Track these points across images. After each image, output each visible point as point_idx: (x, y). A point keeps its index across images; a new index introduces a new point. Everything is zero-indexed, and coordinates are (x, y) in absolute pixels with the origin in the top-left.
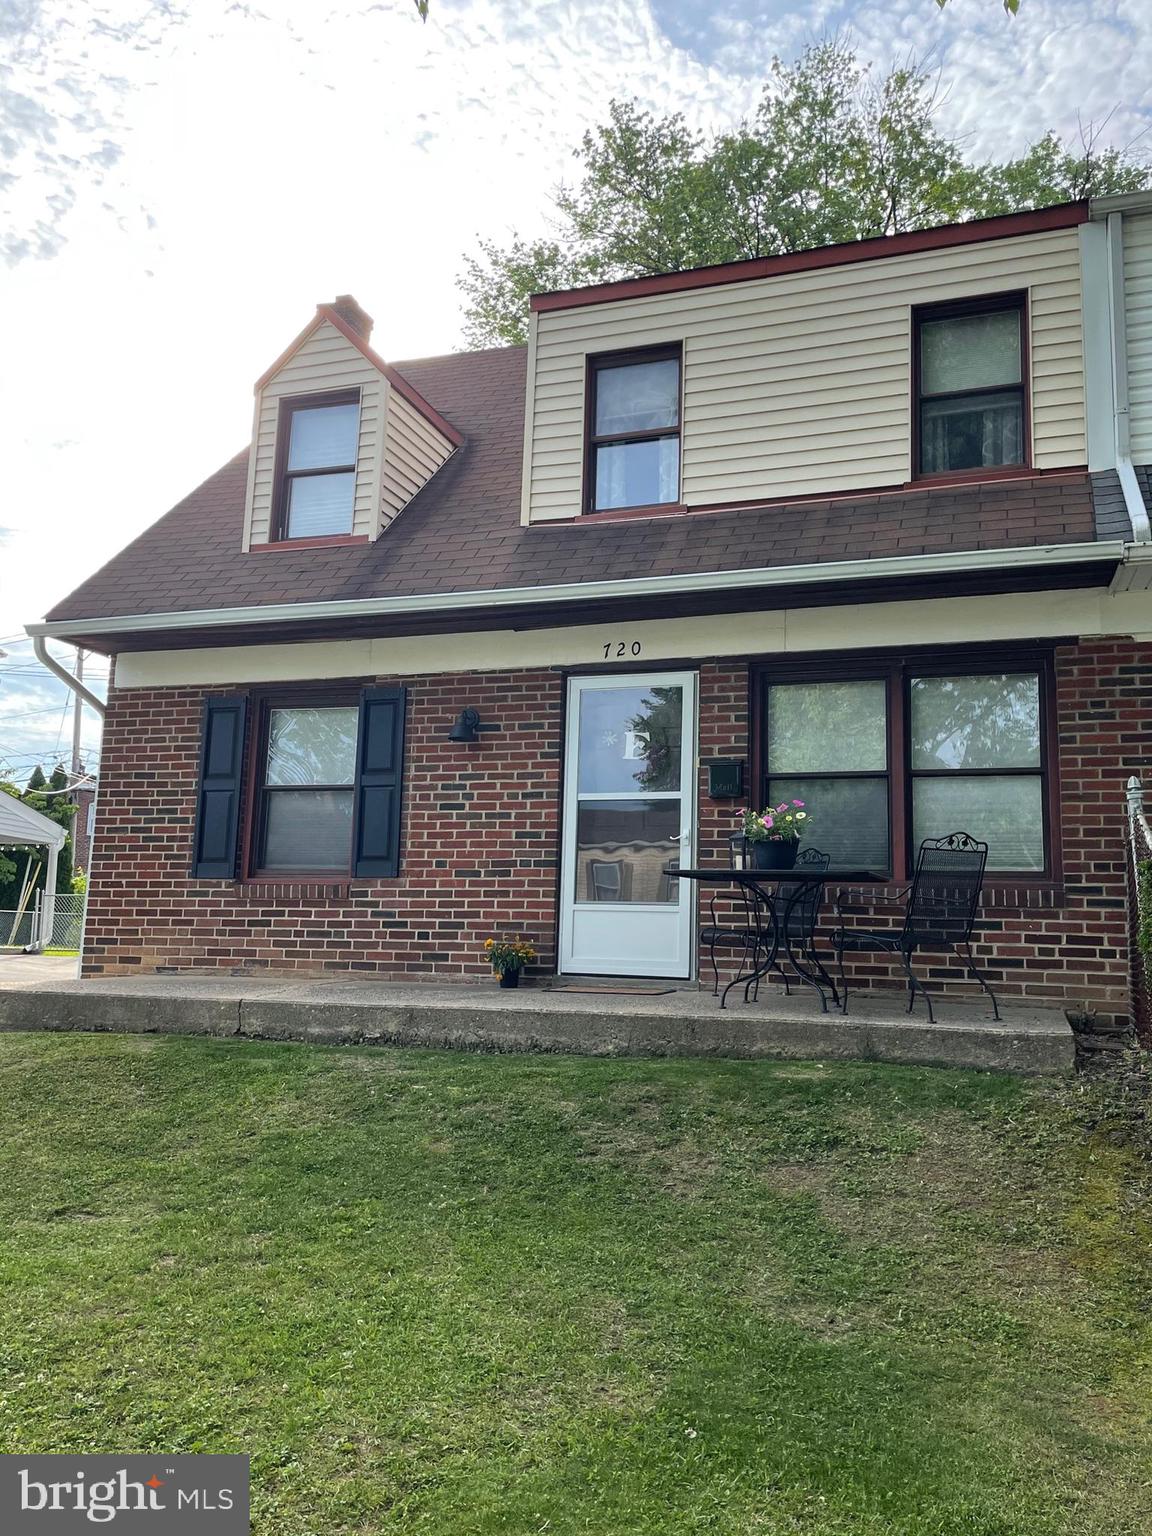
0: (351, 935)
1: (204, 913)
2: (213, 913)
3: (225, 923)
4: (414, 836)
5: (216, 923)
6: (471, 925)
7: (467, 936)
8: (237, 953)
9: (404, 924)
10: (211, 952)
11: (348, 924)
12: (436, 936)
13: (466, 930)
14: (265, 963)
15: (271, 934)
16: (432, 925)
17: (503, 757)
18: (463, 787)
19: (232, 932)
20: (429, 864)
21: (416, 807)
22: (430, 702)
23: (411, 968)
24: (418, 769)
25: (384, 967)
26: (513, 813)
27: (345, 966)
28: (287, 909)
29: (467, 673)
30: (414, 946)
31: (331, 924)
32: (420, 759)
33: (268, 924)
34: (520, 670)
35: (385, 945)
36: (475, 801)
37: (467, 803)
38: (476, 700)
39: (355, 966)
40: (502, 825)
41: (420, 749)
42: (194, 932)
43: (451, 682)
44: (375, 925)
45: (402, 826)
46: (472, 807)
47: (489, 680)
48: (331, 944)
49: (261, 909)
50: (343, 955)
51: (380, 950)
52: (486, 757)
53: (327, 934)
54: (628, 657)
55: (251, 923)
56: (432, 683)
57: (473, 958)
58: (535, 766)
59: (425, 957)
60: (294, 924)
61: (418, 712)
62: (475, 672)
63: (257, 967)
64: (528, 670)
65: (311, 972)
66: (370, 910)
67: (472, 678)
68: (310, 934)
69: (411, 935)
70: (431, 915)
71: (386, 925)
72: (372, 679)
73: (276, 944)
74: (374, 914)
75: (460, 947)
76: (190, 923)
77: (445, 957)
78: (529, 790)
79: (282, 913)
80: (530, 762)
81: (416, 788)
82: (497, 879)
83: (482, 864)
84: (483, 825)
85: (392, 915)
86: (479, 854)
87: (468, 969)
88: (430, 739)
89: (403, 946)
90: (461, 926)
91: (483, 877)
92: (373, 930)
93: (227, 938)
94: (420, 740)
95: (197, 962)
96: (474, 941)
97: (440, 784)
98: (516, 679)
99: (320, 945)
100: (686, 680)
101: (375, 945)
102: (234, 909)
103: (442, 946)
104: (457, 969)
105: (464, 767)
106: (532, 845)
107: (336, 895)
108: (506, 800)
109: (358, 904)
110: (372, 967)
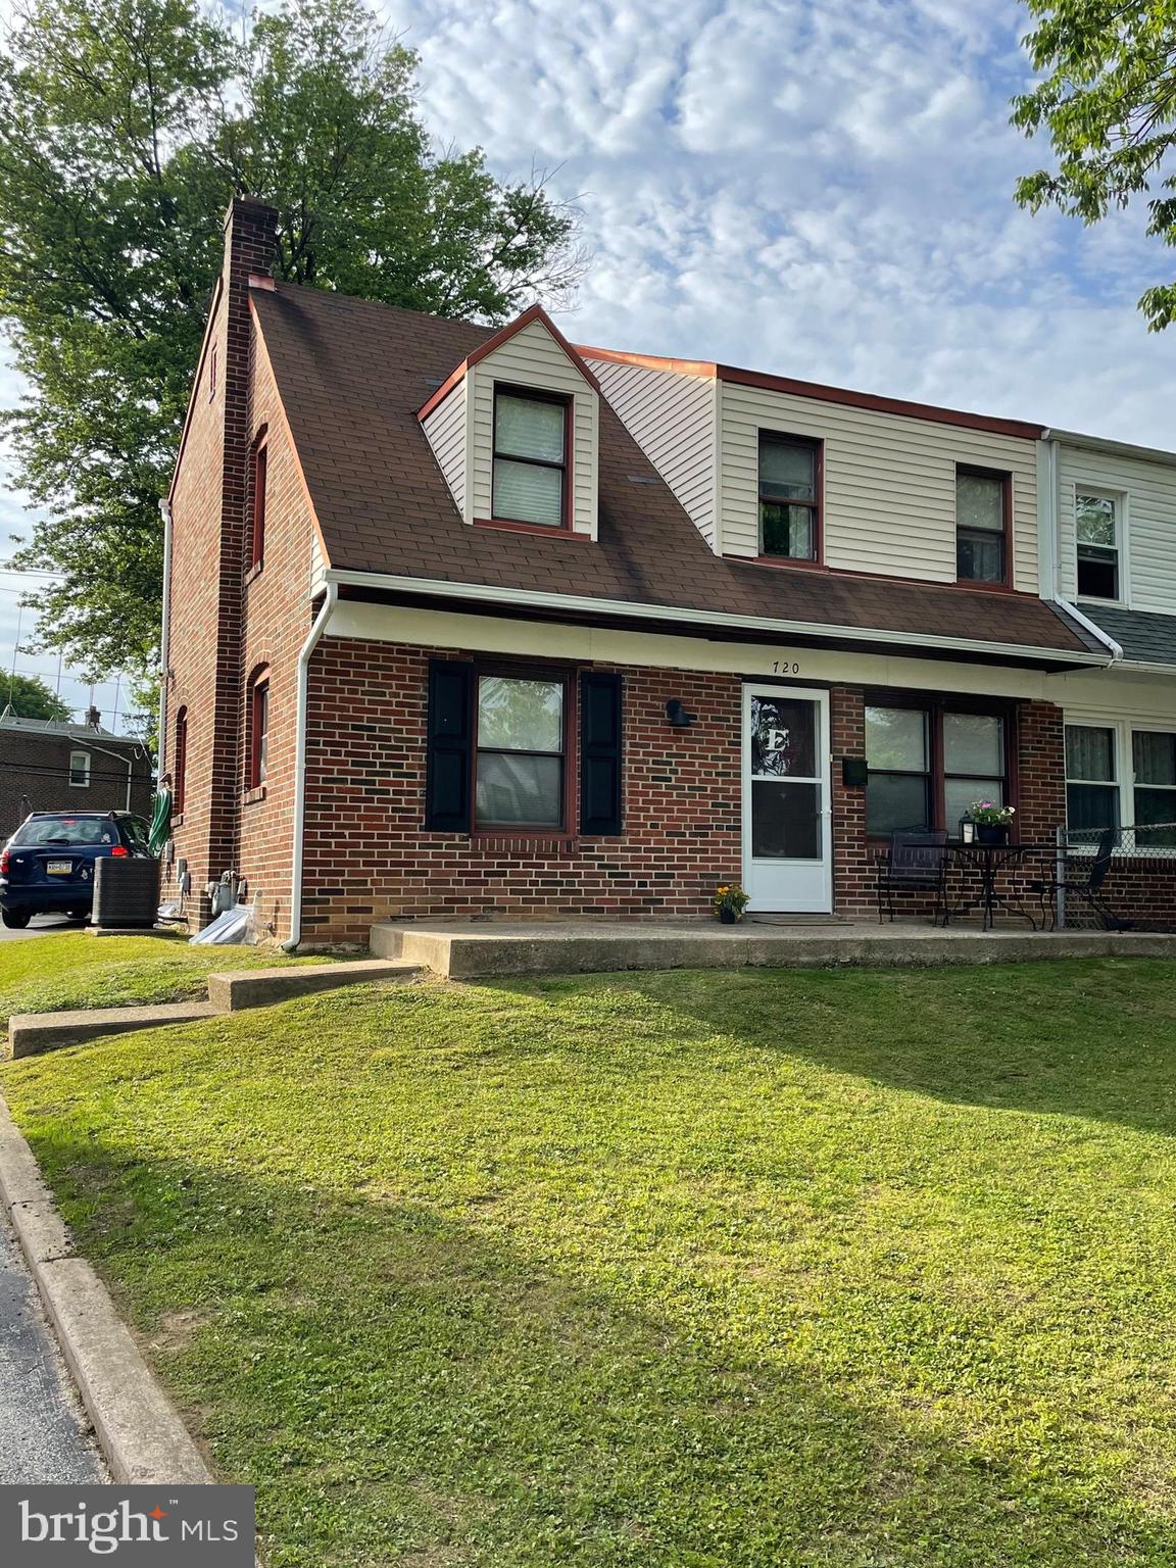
0: (581, 883)
1: (439, 864)
2: (448, 865)
3: (461, 874)
4: (631, 801)
5: (451, 873)
6: (680, 876)
7: (678, 884)
8: (474, 901)
9: (627, 875)
10: (447, 901)
11: (578, 875)
12: (653, 884)
13: (676, 879)
14: (503, 909)
15: (507, 883)
16: (649, 876)
17: (700, 741)
18: (670, 763)
19: (468, 883)
20: (645, 825)
21: (632, 777)
22: (640, 689)
23: (633, 910)
24: (632, 745)
25: (610, 910)
26: (709, 787)
27: (577, 910)
28: (521, 861)
29: (669, 669)
30: (635, 893)
31: (563, 875)
32: (633, 737)
33: (504, 874)
34: (711, 673)
35: (611, 892)
36: (679, 775)
37: (673, 777)
38: (678, 692)
39: (586, 910)
40: (701, 797)
41: (634, 729)
42: (428, 882)
43: (657, 675)
44: (603, 875)
45: (621, 792)
46: (677, 780)
47: (688, 678)
48: (563, 892)
49: (496, 861)
50: (574, 901)
51: (607, 896)
52: (687, 741)
53: (560, 883)
54: (790, 674)
55: (487, 874)
56: (642, 674)
57: (683, 902)
58: (724, 751)
59: (645, 901)
60: (529, 874)
61: (631, 696)
62: (676, 669)
63: (496, 913)
64: (717, 673)
65: (547, 916)
66: (596, 863)
67: (673, 673)
68: (544, 883)
69: (632, 884)
70: (647, 867)
71: (611, 876)
72: (590, 663)
73: (513, 892)
74: (600, 866)
75: (672, 893)
76: (425, 873)
77: (661, 901)
78: (720, 770)
79: (517, 865)
80: (720, 747)
81: (631, 761)
82: (699, 839)
83: (688, 827)
84: (686, 796)
85: (616, 867)
86: (684, 819)
87: (679, 911)
88: (641, 721)
89: (626, 893)
90: (672, 876)
91: (688, 837)
92: (601, 880)
93: (464, 887)
94: (633, 721)
95: (433, 910)
96: (683, 888)
97: (651, 759)
98: (708, 679)
99: (555, 892)
100: (822, 697)
101: (603, 892)
102: (469, 861)
103: (658, 893)
104: (671, 910)
105: (670, 747)
106: (724, 813)
107: (569, 849)
108: (703, 776)
109: (586, 858)
110: (601, 910)
